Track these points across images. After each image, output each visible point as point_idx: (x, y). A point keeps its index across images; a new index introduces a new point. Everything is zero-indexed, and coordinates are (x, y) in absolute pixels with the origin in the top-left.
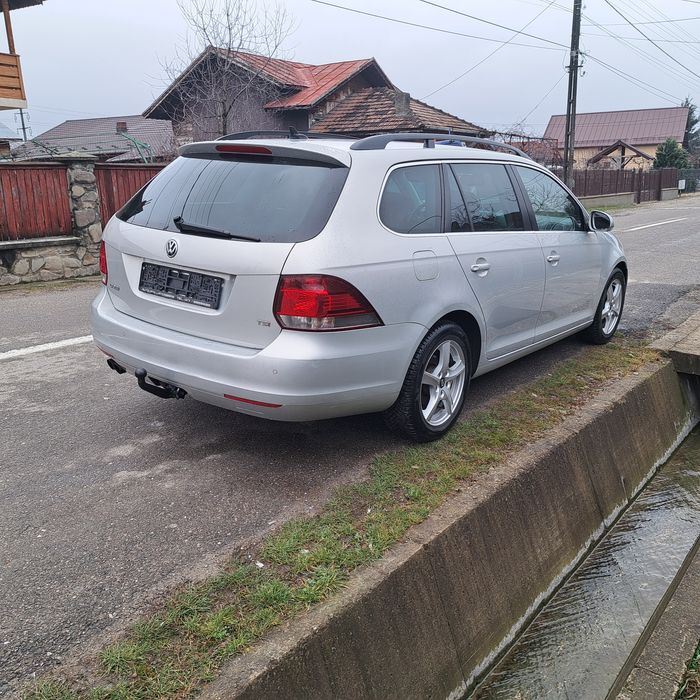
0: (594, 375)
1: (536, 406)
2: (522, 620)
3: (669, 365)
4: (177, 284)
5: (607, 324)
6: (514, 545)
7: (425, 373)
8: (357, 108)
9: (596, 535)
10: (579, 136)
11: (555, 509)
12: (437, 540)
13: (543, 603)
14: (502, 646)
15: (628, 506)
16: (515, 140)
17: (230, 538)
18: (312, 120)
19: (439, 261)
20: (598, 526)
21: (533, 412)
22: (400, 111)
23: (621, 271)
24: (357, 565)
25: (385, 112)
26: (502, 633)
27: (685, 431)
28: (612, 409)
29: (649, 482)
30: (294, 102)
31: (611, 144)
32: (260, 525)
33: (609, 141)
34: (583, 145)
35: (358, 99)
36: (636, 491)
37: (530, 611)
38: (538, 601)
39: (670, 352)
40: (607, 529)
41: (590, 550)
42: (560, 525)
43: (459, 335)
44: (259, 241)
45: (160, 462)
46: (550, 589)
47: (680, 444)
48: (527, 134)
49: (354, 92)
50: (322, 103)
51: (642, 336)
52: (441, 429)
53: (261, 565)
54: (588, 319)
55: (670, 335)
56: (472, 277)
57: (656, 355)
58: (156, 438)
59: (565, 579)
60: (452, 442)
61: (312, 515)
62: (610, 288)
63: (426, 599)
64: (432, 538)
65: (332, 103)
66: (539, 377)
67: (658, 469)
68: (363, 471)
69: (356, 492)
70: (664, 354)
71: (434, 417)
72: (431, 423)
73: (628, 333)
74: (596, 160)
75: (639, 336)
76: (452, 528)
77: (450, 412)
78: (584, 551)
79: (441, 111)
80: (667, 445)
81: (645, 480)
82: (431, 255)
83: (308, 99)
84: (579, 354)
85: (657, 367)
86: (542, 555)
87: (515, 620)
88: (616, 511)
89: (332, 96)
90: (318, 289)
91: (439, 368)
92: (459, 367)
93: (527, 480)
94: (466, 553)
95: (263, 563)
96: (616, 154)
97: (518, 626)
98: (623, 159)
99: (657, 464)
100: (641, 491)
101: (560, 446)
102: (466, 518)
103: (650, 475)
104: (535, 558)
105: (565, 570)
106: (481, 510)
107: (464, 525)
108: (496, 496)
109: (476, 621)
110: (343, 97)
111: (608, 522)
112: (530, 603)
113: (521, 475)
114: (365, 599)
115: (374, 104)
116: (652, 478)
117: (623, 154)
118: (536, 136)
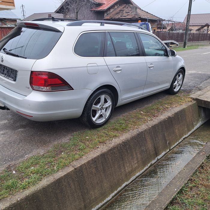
0: (166, 106)
1: (140, 116)
2: (116, 192)
3: (195, 103)
4: (5, 72)
5: (176, 88)
6: (116, 166)
7: (93, 105)
8: (121, 11)
9: (153, 162)
10: (191, 22)
11: (136, 154)
12: (81, 166)
13: (126, 186)
14: (105, 201)
15: (169, 152)
16: (170, 22)
17: (9, 161)
18: (105, 15)
19: (99, 67)
20: (154, 159)
21: (139, 118)
22: (133, 12)
23: (182, 70)
24: (48, 174)
25: (129, 12)
26: (106, 196)
27: (198, 125)
28: (167, 118)
29: (179, 143)
30: (100, 9)
31: (204, 24)
32: (22, 156)
33: (203, 23)
34: (195, 25)
35: (121, 8)
36: (173, 146)
37: (119, 189)
38: (124, 185)
39: (196, 99)
40: (158, 160)
41: (149, 167)
42: (137, 159)
43: (108, 93)
44: (26, 58)
45: (2, 130)
46: (130, 181)
47: (195, 130)
48: (174, 21)
49: (120, 6)
50: (109, 9)
51: (190, 92)
52: (101, 124)
53: (14, 172)
54: (168, 86)
55: (199, 93)
56: (113, 73)
57: (191, 100)
58: (6, 121)
59: (137, 177)
60: (104, 129)
61: (42, 154)
62: (178, 76)
63: (73, 187)
64: (79, 165)
65: (112, 9)
66: (146, 106)
67: (184, 139)
68: (68, 138)
69: (61, 146)
70: (194, 99)
71: (98, 120)
72: (97, 122)
73: (184, 91)
74: (198, 30)
75: (188, 92)
76: (88, 162)
77: (105, 118)
78: (147, 167)
79: (147, 12)
80: (189, 130)
81: (178, 143)
82: (96, 65)
83: (104, 8)
84: (164, 98)
85: (190, 104)
86: (128, 169)
87: (112, 192)
88: (163, 154)
89: (112, 7)
90: (44, 77)
91: (100, 104)
92: (109, 103)
93: (125, 144)
94: (94, 170)
95: (15, 171)
96: (206, 28)
97: (113, 194)
98: (208, 30)
99: (184, 137)
100: (175, 146)
101: (142, 132)
102: (95, 158)
103: (180, 141)
104: (125, 171)
105: (137, 174)
106: (103, 155)
107: (94, 161)
108: (110, 150)
109: (94, 193)
110: (116, 7)
111: (159, 157)
112: (120, 186)
113: (123, 142)
114: (43, 188)
115: (126, 10)
116: (181, 142)
117: (208, 28)
118: (177, 21)
